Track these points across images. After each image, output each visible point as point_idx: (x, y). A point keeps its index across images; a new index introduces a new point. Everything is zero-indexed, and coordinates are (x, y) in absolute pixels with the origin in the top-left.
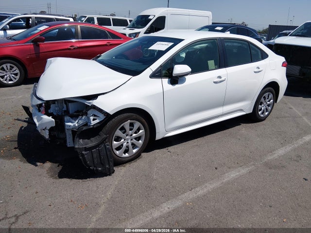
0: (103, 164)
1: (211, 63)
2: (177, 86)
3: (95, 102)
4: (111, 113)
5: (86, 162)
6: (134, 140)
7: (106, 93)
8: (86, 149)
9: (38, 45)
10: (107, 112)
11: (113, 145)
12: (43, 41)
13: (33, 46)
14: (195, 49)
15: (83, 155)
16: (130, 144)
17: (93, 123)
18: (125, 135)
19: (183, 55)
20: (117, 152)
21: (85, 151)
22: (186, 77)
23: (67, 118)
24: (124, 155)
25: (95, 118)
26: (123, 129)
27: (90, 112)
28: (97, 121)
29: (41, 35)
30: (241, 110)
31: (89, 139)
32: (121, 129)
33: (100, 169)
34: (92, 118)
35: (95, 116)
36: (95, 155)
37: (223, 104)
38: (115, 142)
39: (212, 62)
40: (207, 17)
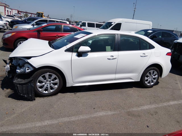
0: (28, 94)
1: (108, 48)
2: (81, 58)
3: (29, 61)
4: (37, 68)
5: (19, 91)
6: (52, 84)
7: (37, 56)
8: (20, 84)
9: (40, 33)
10: (34, 67)
11: (37, 85)
12: (42, 31)
13: (37, 33)
14: (99, 39)
15: (17, 87)
16: (49, 86)
17: (27, 71)
18: (45, 81)
19: (90, 42)
20: (40, 90)
21: (19, 85)
22: (88, 53)
23: (18, 67)
24: (44, 92)
25: (28, 69)
26: (44, 77)
27: (26, 65)
28: (29, 70)
29: (42, 28)
30: (131, 79)
31: (24, 79)
32: (43, 77)
33: (26, 96)
34: (27, 68)
35: (29, 68)
36: (24, 88)
37: (116, 73)
38: (38, 84)
39: (110, 47)
40: (148, 25)
